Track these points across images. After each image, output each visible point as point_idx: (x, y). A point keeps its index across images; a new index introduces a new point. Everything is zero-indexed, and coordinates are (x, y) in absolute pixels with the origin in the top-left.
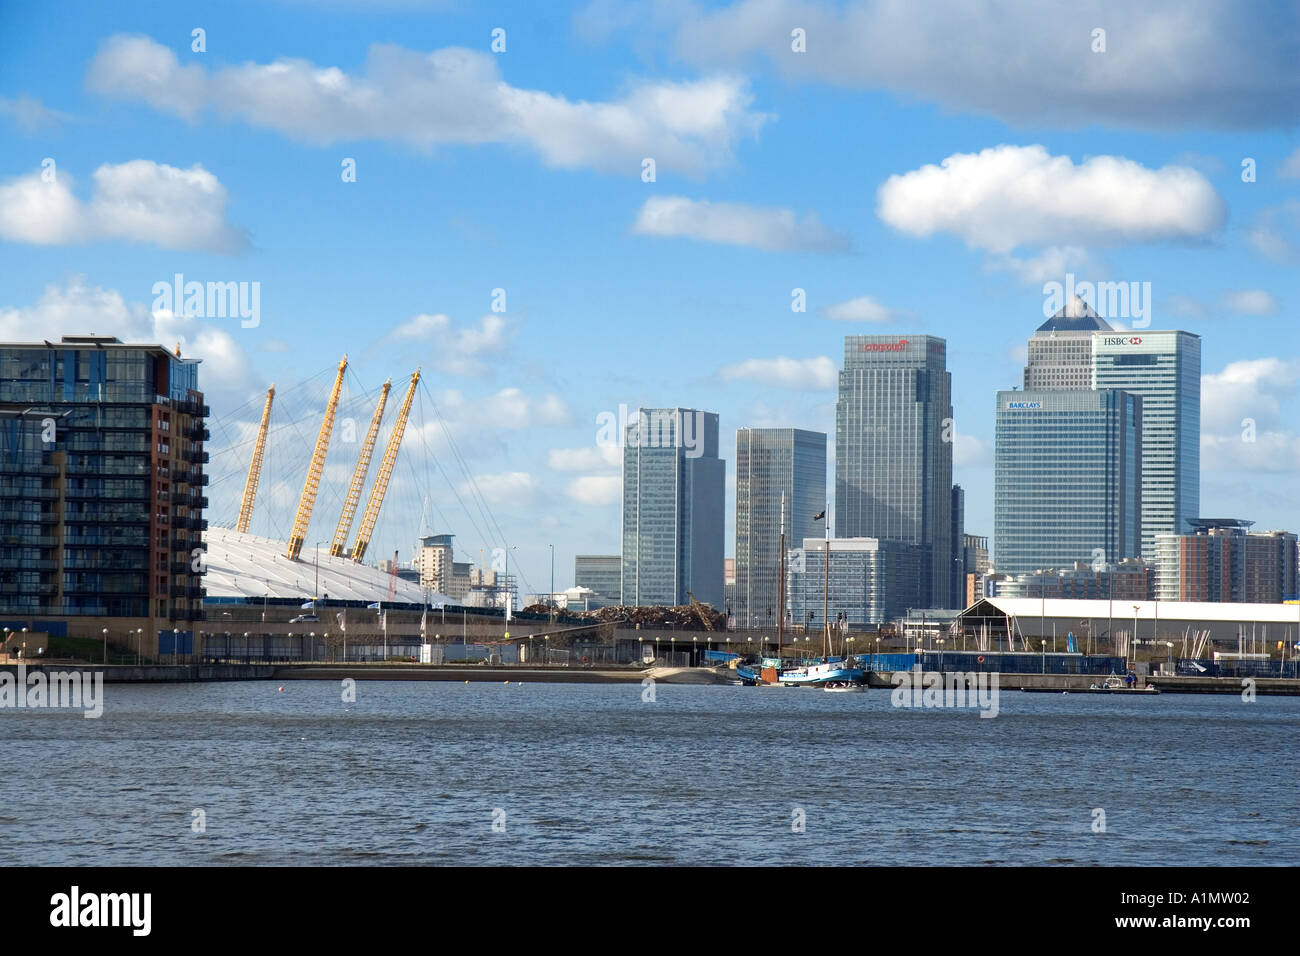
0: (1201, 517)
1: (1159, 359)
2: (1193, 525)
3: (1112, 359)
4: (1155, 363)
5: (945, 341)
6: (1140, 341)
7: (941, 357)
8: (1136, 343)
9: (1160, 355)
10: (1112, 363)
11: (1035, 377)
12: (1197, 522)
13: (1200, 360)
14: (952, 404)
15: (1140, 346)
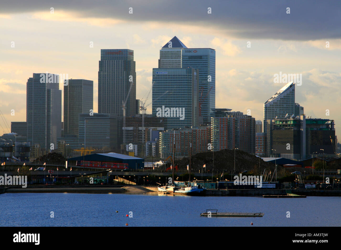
0: (216, 108)
1: (203, 57)
2: (213, 110)
3: (188, 57)
4: (202, 58)
5: (133, 51)
6: (197, 51)
7: (132, 56)
8: (195, 52)
9: (203, 56)
10: (188, 58)
11: (162, 63)
12: (215, 110)
13: (215, 57)
14: (136, 72)
15: (197, 53)
